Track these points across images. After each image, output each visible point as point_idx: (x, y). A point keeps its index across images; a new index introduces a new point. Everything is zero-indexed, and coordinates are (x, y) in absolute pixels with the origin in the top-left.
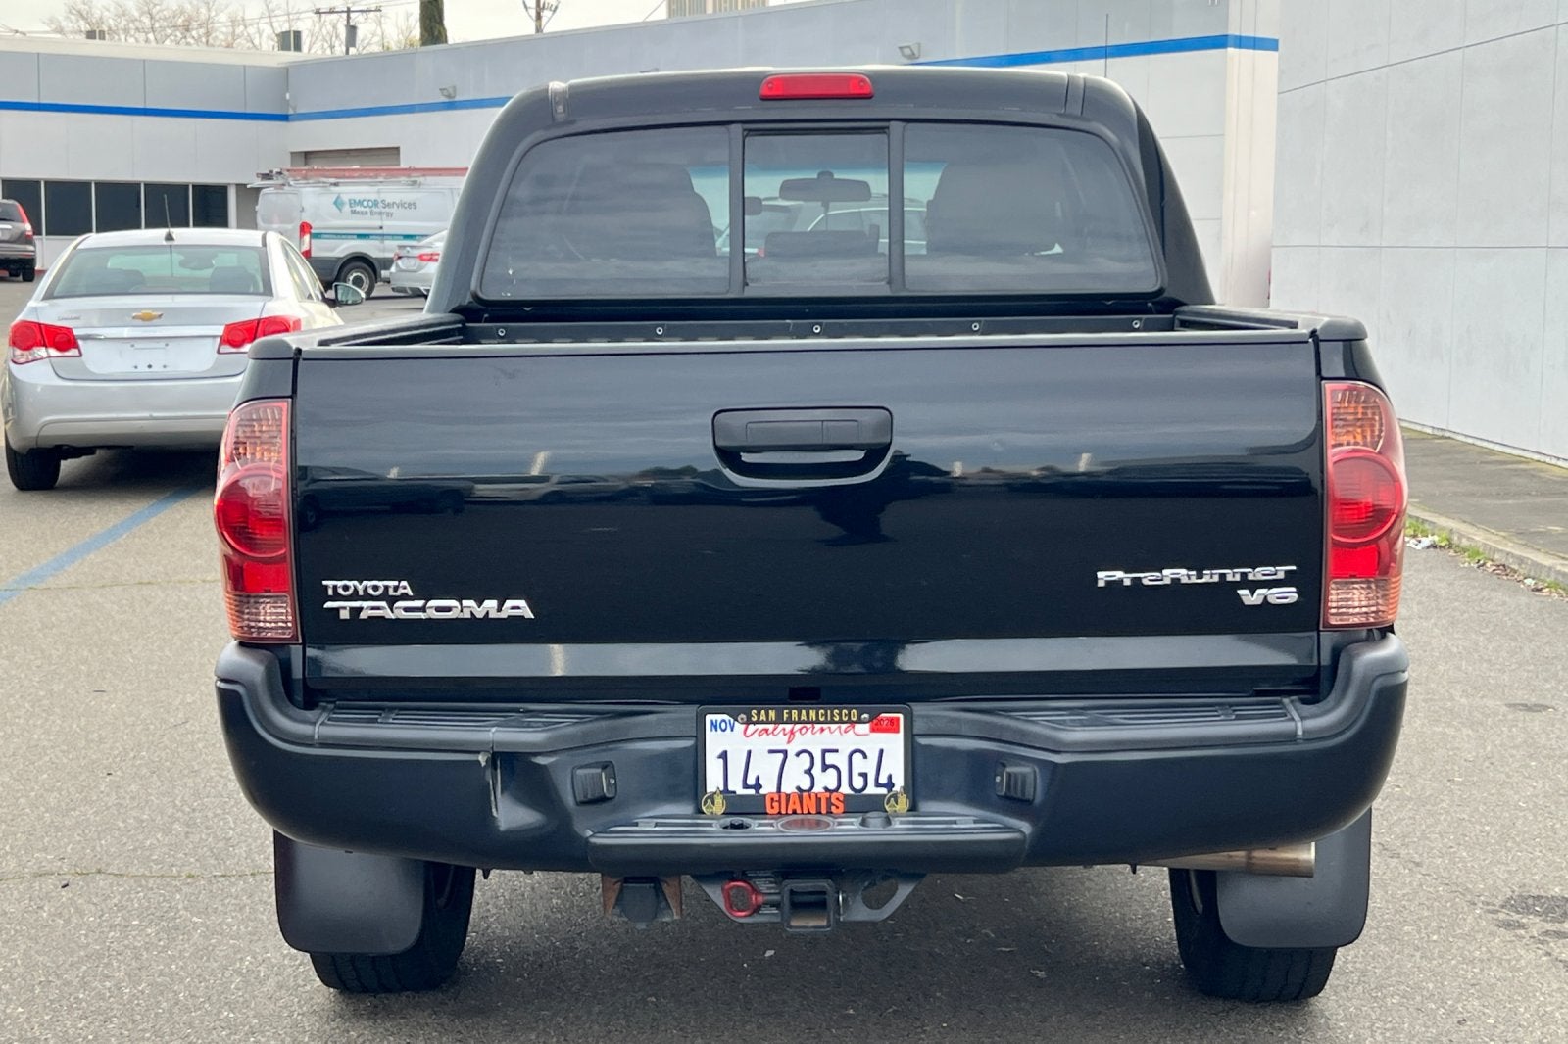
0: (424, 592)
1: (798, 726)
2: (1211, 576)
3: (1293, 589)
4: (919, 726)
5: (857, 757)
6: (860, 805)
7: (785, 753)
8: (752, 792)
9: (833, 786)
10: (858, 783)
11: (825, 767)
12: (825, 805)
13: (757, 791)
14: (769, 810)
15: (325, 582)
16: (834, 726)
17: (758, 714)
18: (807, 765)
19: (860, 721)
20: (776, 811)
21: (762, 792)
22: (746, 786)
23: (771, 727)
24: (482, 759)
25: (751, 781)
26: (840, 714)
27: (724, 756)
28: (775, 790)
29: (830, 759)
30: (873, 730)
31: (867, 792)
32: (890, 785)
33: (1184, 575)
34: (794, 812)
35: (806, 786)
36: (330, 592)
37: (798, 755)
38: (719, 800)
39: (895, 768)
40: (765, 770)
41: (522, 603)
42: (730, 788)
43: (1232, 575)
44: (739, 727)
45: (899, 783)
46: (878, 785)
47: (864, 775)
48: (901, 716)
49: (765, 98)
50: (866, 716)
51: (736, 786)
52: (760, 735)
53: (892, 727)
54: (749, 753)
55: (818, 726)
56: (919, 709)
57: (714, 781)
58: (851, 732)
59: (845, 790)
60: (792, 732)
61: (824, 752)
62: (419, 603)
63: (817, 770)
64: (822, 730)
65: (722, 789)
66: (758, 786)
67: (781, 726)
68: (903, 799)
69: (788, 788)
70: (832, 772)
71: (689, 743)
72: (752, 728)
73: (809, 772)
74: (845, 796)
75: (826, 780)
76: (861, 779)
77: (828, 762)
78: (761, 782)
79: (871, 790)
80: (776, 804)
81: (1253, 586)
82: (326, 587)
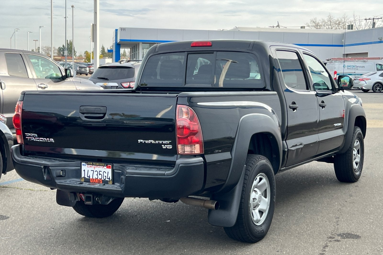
0: (39, 136)
1: (96, 166)
2: (157, 142)
3: (171, 146)
4: (114, 168)
5: (104, 173)
6: (105, 182)
7: (93, 171)
8: (88, 178)
9: (101, 178)
10: (105, 178)
11: (100, 174)
12: (99, 181)
13: (89, 178)
14: (91, 182)
15: (25, 134)
16: (101, 167)
17: (89, 163)
18: (97, 174)
19: (104, 166)
20: (92, 182)
21: (90, 178)
22: (88, 177)
23: (91, 166)
24: (42, 167)
25: (88, 176)
26: (102, 164)
27: (84, 171)
28: (92, 178)
29: (101, 173)
30: (107, 168)
31: (106, 180)
32: (109, 179)
33: (153, 142)
34: (95, 182)
35: (97, 178)
36: (26, 135)
37: (95, 171)
38: (83, 179)
39: (110, 175)
40: (91, 174)
41: (52, 139)
42: (85, 177)
43: (161, 142)
44: (87, 165)
45: (111, 178)
46: (108, 179)
47: (106, 176)
48: (111, 165)
49: (192, 47)
50: (105, 165)
51: (86, 177)
52: (90, 167)
53: (109, 167)
54: (88, 170)
55: (99, 166)
56: (114, 164)
57: (83, 176)
58: (103, 168)
59: (103, 179)
60: (95, 167)
61: (99, 171)
62: (38, 138)
63: (98, 175)
64: (99, 167)
65: (84, 177)
66: (89, 177)
67: (93, 166)
68: (111, 181)
69: (94, 178)
70: (101, 175)
71: (79, 168)
72: (89, 166)
73: (97, 175)
74: (102, 180)
75: (100, 177)
76: (105, 177)
77: (100, 173)
78: (90, 176)
79: (107, 179)
80: (92, 181)
81: (165, 144)
82: (26, 134)
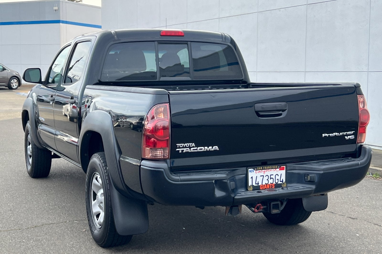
0: (197, 146)
1: (266, 170)
3: (354, 136)
4: (288, 168)
5: (277, 175)
6: (277, 186)
7: (263, 176)
8: (257, 185)
9: (272, 183)
10: (277, 181)
11: (271, 178)
12: (271, 186)
13: (258, 185)
14: (261, 188)
15: (177, 145)
16: (272, 170)
17: (259, 168)
18: (267, 178)
19: (278, 168)
20: (262, 189)
21: (259, 185)
22: (256, 184)
23: (260, 171)
24: (214, 181)
25: (257, 183)
26: (274, 167)
27: (252, 178)
28: (261, 184)
29: (272, 177)
30: (280, 170)
31: (278, 183)
32: (283, 181)
33: (337, 134)
34: (265, 189)
35: (267, 183)
36: (178, 147)
37: (266, 176)
38: (251, 187)
39: (284, 178)
40: (259, 180)
41: (216, 147)
42: (253, 185)
44: (255, 171)
46: (280, 181)
47: (278, 179)
48: (285, 166)
50: (279, 167)
51: (254, 184)
52: (259, 173)
53: (283, 169)
54: (257, 176)
55: (269, 170)
56: (288, 165)
58: (275, 171)
59: (274, 183)
60: (265, 172)
61: (271, 175)
62: (196, 148)
63: (269, 179)
64: (270, 171)
65: (251, 185)
66: (258, 184)
67: (263, 170)
68: (285, 184)
69: (264, 184)
70: (272, 179)
71: (246, 175)
72: (257, 171)
73: (268, 180)
75: (271, 181)
76: (277, 180)
77: (271, 177)
78: (259, 183)
79: (279, 183)
80: (262, 187)
